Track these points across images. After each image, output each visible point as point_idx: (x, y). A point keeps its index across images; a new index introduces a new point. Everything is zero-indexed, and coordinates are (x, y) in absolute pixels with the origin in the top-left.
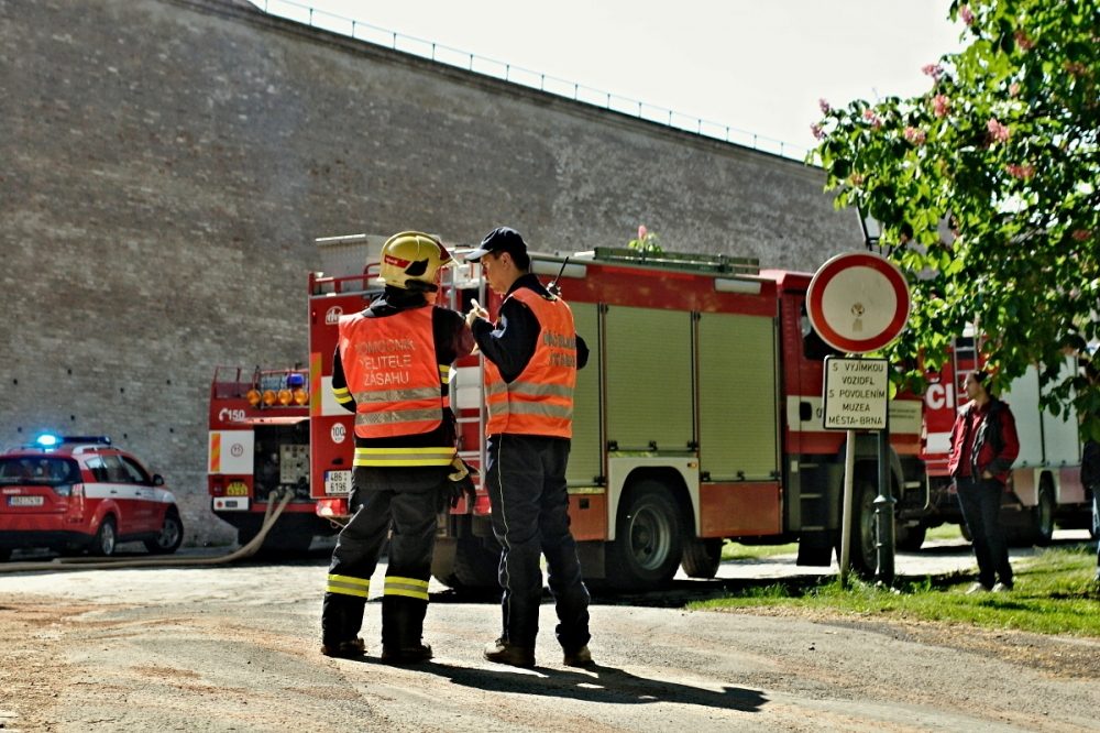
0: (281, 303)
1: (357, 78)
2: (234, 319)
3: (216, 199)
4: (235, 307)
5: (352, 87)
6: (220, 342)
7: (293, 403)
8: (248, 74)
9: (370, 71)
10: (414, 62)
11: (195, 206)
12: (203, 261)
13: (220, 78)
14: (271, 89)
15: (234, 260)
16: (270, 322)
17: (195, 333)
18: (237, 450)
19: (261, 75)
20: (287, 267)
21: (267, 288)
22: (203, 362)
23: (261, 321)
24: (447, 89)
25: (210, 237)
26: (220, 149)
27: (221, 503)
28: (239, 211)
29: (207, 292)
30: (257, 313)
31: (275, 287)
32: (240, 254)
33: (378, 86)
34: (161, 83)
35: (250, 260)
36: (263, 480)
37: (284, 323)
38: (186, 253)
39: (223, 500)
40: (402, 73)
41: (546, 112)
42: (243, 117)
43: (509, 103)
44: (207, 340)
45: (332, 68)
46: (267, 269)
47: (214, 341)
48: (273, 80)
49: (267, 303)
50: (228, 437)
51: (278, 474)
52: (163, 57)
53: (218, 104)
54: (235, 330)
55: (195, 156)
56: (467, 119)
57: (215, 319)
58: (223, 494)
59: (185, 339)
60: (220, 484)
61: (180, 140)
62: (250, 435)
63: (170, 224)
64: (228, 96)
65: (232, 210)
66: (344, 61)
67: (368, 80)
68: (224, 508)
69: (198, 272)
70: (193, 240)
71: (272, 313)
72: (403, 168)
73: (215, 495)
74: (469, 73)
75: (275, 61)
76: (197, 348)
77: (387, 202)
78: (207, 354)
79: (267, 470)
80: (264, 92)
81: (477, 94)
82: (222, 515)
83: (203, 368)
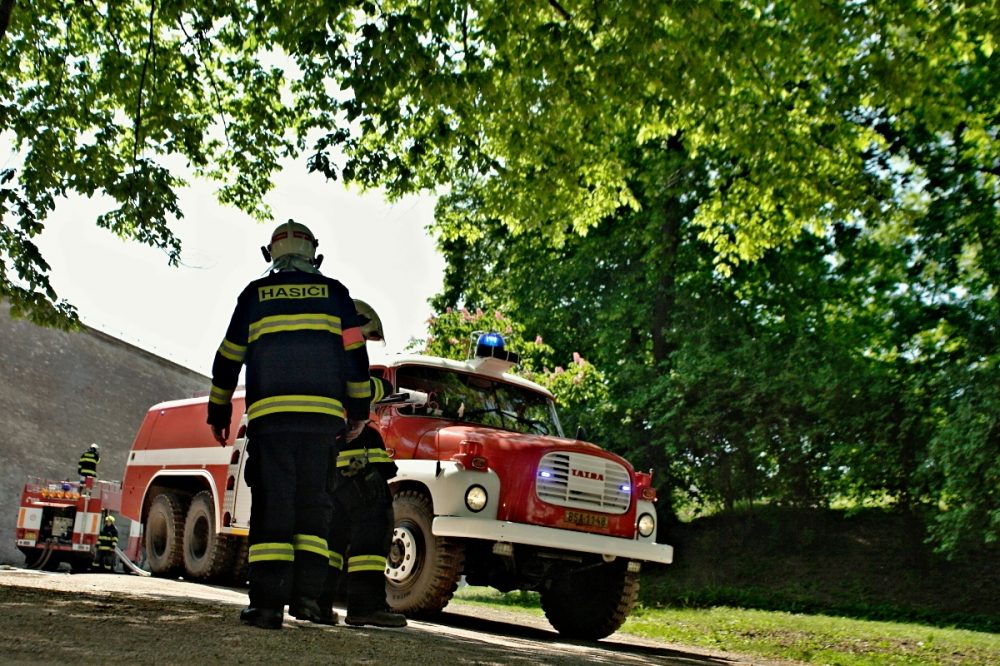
0: (52, 452)
1: (102, 351)
2: (29, 457)
3: (28, 399)
4: (30, 451)
5: (99, 355)
6: (21, 467)
7: (64, 497)
8: (52, 343)
9: (108, 349)
10: (129, 347)
11: (18, 401)
12: (19, 427)
13: (39, 343)
14: (62, 351)
15: (33, 428)
16: (46, 460)
17: (10, 462)
18: (33, 517)
19: (58, 344)
20: (58, 434)
21: (47, 444)
22: (12, 476)
23: (42, 459)
24: (142, 361)
25: (23, 416)
26: (34, 375)
27: (21, 542)
28: (39, 405)
29: (18, 442)
30: (41, 455)
31: (51, 444)
32: (36, 426)
33: (111, 356)
34: (11, 342)
35: (41, 429)
36: (45, 533)
37: (53, 461)
38: (10, 423)
39: (23, 541)
40: (123, 352)
41: (185, 377)
42: (47, 362)
43: (169, 371)
44: (15, 466)
45: (91, 345)
46: (48, 435)
47: (19, 466)
48: (63, 347)
49: (46, 451)
50: (29, 511)
51: (51, 531)
52: (14, 330)
53: (36, 355)
54: (29, 461)
55: (22, 378)
56: (150, 376)
57: (21, 456)
58: (23, 538)
59: (5, 463)
60: (22, 533)
61: (16, 369)
62: (40, 511)
63: (5, 408)
64: (42, 352)
65: (35, 405)
66: (97, 342)
67: (107, 352)
68: (23, 544)
69: (15, 432)
70: (15, 417)
71: (48, 456)
72: (118, 395)
73: (19, 538)
74: (153, 355)
75: (65, 338)
76: (10, 468)
77: (108, 410)
78: (15, 472)
79: (46, 528)
80: (58, 353)
81: (156, 365)
82: (21, 548)
83: (11, 478)
